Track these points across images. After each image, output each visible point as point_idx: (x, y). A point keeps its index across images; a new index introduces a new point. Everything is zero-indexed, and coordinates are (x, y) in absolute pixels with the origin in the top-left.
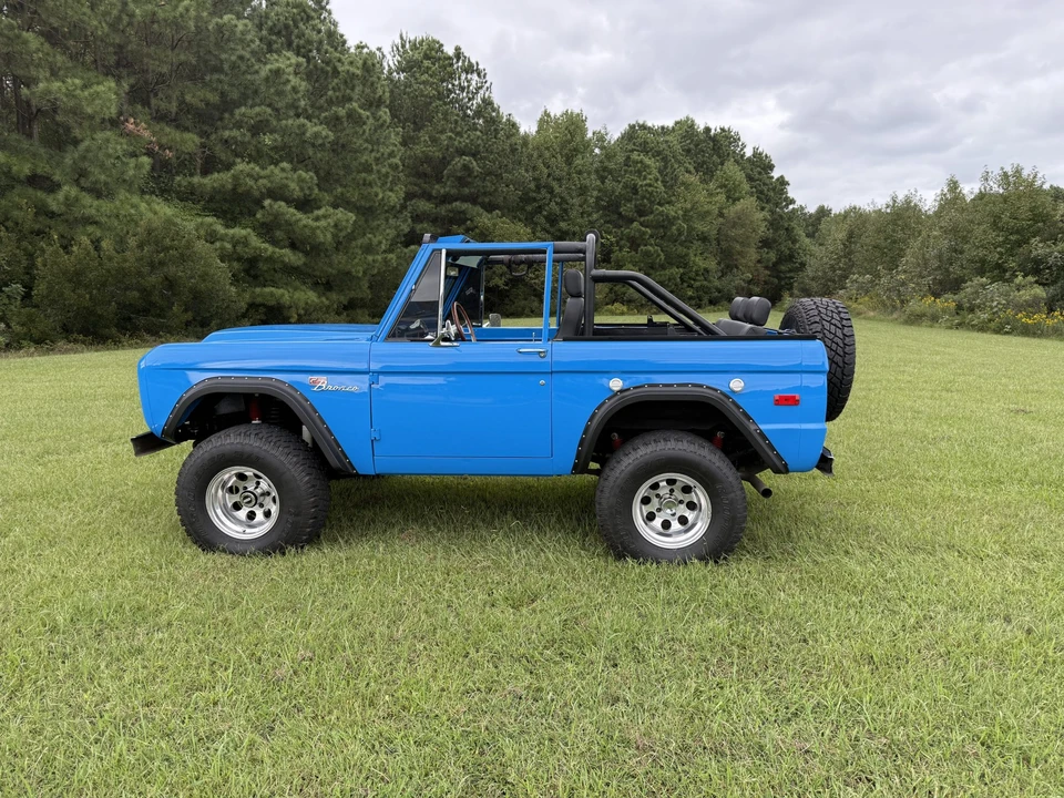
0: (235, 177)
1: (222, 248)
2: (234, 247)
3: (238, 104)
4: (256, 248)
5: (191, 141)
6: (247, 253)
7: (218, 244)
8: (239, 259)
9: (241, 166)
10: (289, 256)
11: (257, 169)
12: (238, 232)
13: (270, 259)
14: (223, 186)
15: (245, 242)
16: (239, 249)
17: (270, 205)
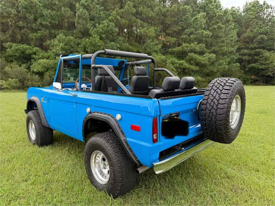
0: (182, 48)
1: (176, 66)
2: (179, 65)
3: (185, 29)
4: (185, 66)
5: (173, 40)
6: (183, 67)
7: (175, 65)
8: (180, 69)
9: (184, 45)
10: (193, 67)
11: (188, 45)
12: (181, 61)
13: (188, 69)
14: (179, 50)
15: (182, 64)
16: (181, 66)
17: (190, 54)
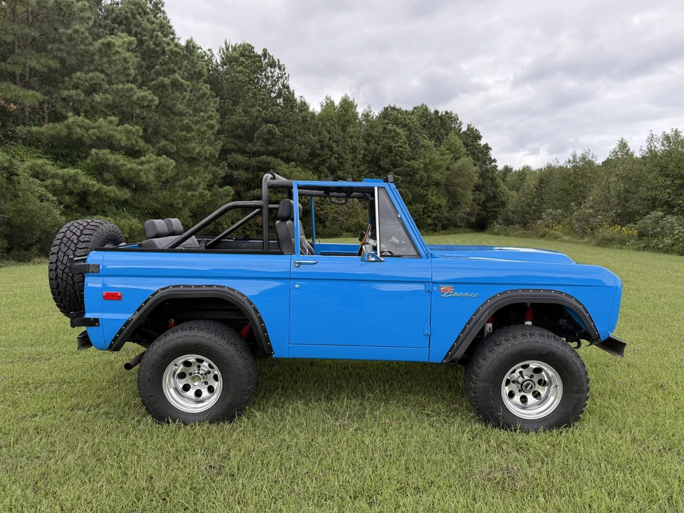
0: (68, 127)
1: (53, 185)
2: (65, 182)
3: (73, 69)
4: (84, 184)
5: (32, 97)
6: (77, 188)
7: (49, 182)
8: (70, 193)
9: (72, 118)
10: (114, 191)
11: (88, 121)
12: (71, 171)
13: (97, 193)
14: (59, 134)
15: (74, 179)
16: (69, 185)
17: (97, 154)
